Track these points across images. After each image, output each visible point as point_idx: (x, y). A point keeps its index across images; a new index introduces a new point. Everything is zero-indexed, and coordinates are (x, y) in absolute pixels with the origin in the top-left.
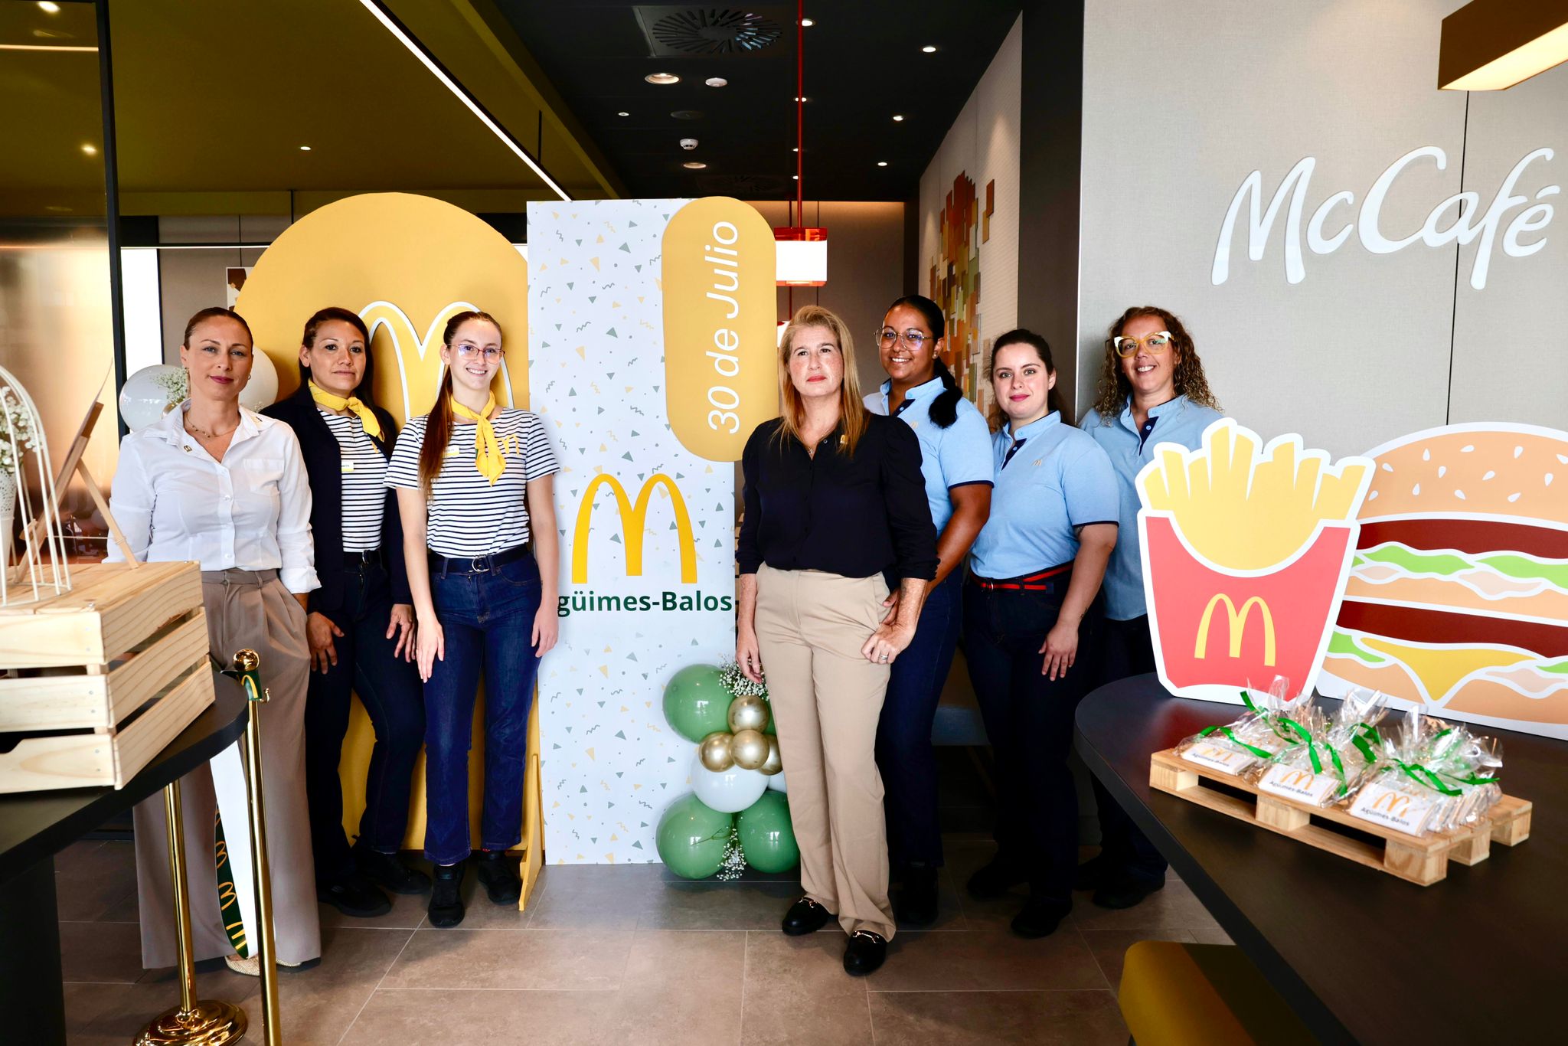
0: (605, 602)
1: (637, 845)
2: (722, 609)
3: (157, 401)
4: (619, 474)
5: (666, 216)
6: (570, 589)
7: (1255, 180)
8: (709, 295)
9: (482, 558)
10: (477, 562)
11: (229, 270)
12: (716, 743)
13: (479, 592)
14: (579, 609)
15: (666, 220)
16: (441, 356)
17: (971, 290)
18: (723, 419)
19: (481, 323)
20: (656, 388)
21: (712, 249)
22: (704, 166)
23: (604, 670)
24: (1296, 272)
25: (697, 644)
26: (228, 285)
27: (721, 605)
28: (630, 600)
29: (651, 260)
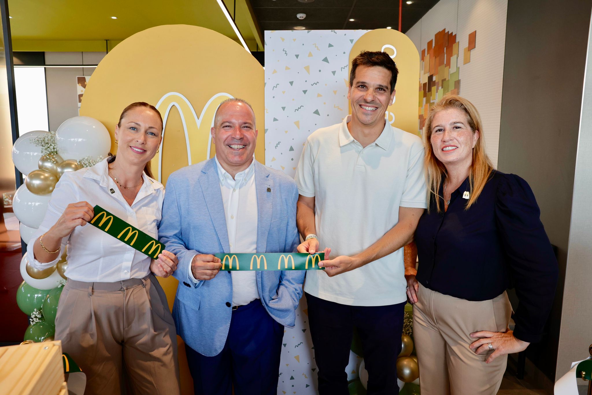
3: (35, 154)
5: (352, 41)
11: (78, 78)
15: (352, 43)
17: (452, 88)
26: (78, 85)
29: (342, 68)
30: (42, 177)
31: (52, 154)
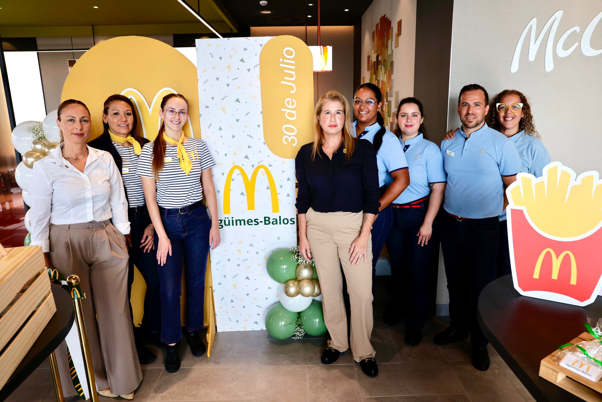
0: (238, 222)
1: (256, 323)
2: (291, 224)
3: (29, 139)
4: (243, 165)
5: (261, 45)
6: (222, 216)
7: (534, 22)
8: (282, 82)
9: (183, 208)
10: (181, 210)
11: (69, 60)
12: (291, 285)
13: (183, 223)
14: (227, 225)
15: (261, 47)
16: (160, 114)
17: (389, 68)
18: (290, 139)
19: (177, 100)
20: (259, 126)
21: (283, 61)
22: (270, 12)
23: (239, 251)
24: (549, 66)
25: (280, 239)
26: (69, 67)
27: (290, 222)
28: (250, 221)
29: (254, 66)
30: (35, 156)
31: (40, 139)
